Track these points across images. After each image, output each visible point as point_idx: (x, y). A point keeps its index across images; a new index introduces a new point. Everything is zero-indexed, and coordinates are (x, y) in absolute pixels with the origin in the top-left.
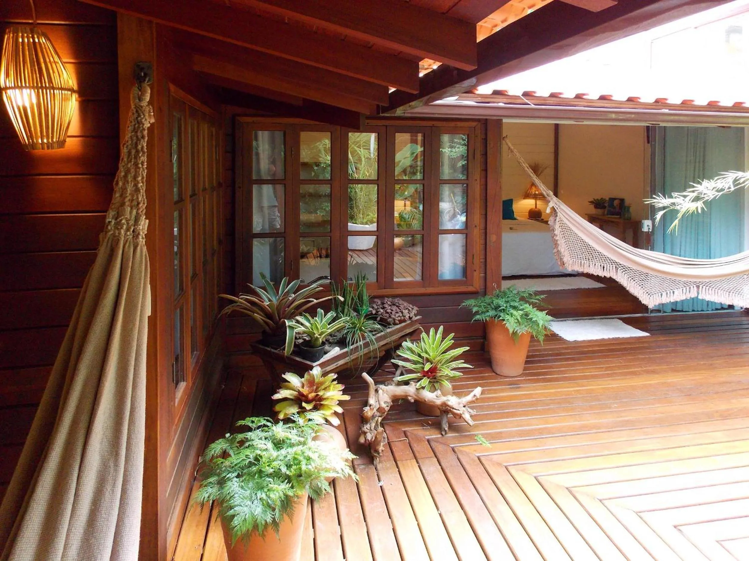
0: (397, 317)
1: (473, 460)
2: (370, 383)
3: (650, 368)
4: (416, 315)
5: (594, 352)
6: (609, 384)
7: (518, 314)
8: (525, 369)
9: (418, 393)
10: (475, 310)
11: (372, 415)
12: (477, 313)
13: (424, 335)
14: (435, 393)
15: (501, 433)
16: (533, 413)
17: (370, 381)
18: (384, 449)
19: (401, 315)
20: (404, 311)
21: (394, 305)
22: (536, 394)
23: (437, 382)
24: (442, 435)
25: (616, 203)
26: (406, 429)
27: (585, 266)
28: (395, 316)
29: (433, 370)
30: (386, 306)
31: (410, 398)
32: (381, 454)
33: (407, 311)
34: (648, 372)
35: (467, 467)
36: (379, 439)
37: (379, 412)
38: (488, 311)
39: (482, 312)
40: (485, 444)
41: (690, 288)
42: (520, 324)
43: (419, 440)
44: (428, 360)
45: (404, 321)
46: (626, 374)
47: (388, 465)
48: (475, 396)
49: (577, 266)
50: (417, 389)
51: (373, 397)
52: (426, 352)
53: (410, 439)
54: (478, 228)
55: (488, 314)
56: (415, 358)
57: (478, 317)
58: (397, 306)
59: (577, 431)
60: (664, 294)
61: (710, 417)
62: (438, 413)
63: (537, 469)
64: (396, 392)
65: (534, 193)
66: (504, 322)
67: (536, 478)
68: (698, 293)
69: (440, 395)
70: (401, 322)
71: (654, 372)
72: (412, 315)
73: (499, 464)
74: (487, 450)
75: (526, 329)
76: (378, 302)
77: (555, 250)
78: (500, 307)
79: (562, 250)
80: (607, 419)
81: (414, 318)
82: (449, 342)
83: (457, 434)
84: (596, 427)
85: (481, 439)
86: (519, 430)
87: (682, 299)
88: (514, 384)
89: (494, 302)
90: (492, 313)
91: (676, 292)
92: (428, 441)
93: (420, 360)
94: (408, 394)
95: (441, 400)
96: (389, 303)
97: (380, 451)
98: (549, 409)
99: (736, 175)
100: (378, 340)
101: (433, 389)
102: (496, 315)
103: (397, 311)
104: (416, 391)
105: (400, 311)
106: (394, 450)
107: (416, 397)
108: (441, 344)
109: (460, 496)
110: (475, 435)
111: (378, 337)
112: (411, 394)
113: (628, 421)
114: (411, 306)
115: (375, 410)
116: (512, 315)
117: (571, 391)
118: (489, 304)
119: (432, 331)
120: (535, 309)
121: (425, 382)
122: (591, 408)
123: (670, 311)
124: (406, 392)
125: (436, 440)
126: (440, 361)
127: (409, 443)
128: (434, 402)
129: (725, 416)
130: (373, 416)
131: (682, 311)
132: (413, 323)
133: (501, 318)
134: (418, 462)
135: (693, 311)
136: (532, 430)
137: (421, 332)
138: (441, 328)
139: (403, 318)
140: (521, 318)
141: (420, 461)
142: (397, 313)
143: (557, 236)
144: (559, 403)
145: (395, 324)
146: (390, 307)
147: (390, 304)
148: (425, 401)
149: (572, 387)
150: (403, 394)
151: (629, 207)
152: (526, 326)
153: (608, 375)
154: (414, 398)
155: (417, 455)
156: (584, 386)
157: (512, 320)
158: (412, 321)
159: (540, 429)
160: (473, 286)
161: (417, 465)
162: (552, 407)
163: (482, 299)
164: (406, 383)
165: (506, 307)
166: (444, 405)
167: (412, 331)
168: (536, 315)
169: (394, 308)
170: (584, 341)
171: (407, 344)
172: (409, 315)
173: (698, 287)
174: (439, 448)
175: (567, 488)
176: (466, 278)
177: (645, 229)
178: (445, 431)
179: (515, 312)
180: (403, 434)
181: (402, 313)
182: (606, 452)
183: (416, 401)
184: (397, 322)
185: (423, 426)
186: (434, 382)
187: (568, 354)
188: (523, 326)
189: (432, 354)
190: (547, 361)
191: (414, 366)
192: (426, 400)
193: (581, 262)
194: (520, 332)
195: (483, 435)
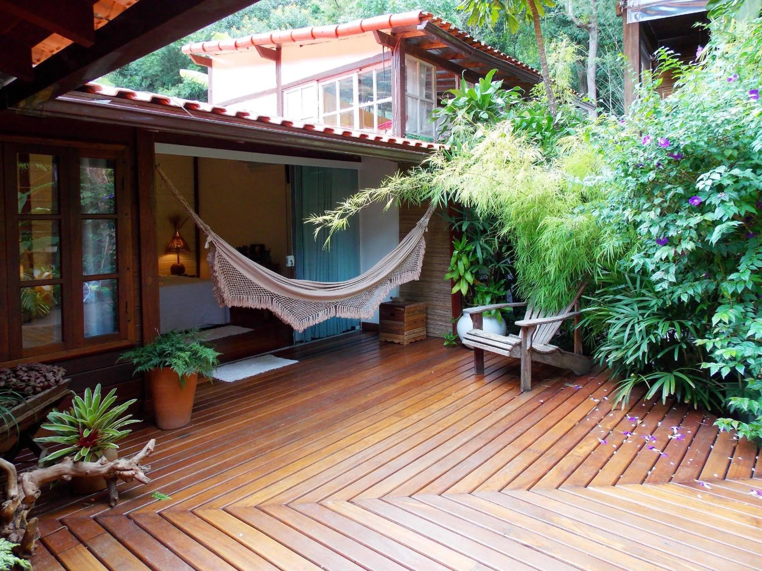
0: (38, 383)
1: (154, 518)
2: (9, 469)
3: (304, 387)
4: (64, 377)
5: (255, 386)
6: (273, 409)
7: (186, 355)
8: (192, 417)
9: (77, 467)
10: (135, 361)
11: (15, 509)
12: (139, 364)
13: (77, 398)
14: (99, 461)
15: (179, 482)
16: (209, 454)
17: (10, 467)
18: (36, 546)
19: (44, 380)
20: (47, 374)
21: (33, 370)
22: (208, 436)
23: (99, 449)
24: (111, 507)
25: (257, 249)
26: (62, 517)
27: (244, 300)
28: (35, 382)
29: (94, 436)
30: (20, 373)
31: (65, 477)
32: (34, 554)
33: (51, 374)
34: (303, 391)
35: (149, 527)
36: (31, 534)
37: (25, 503)
38: (151, 360)
39: (144, 363)
40: (164, 499)
41: (330, 309)
42: (188, 366)
43: (82, 522)
44: (84, 426)
45: (49, 386)
46: (285, 397)
47: (46, 563)
48: (148, 449)
49: (236, 302)
50: (74, 462)
51: (14, 487)
52: (82, 417)
53: (70, 525)
54: (131, 270)
55: (151, 362)
56: (67, 428)
57: (140, 368)
58: (37, 371)
59: (254, 456)
60: (311, 317)
61: (354, 412)
62: (103, 484)
63: (223, 502)
64: (46, 475)
65: (176, 246)
66: (172, 367)
67: (224, 509)
68: (336, 313)
69: (105, 461)
70: (44, 388)
71: (308, 390)
72: (59, 377)
73: (184, 511)
74: (168, 502)
75: (195, 369)
76: (6, 372)
77: (215, 288)
78: (165, 351)
79: (222, 286)
80: (278, 438)
81: (63, 382)
82: (111, 398)
83: (129, 501)
84: (270, 447)
85: (158, 495)
86: (199, 474)
87: (325, 320)
88: (183, 434)
89: (157, 349)
90: (155, 361)
91: (320, 314)
92: (95, 519)
93: (74, 429)
94: (63, 472)
95: (107, 467)
96: (24, 369)
97: (33, 550)
98: (224, 446)
99: (370, 191)
100: (16, 414)
101: (95, 458)
102: (161, 362)
103: (37, 376)
104: (74, 466)
105: (42, 376)
106: (50, 544)
107: (73, 473)
108: (100, 404)
109: (147, 558)
110: (152, 494)
111: (15, 411)
112: (67, 471)
113: (295, 434)
114: (56, 367)
115: (19, 502)
116: (179, 358)
117: (241, 424)
118: (151, 353)
119: (87, 392)
120: (202, 347)
121: (84, 452)
122: (262, 433)
123: (310, 339)
124: (59, 471)
125: (104, 515)
126: (100, 426)
127: (70, 531)
128: (98, 472)
129: (365, 408)
130: (17, 510)
131: (319, 338)
132: (60, 388)
133: (167, 364)
134: (85, 546)
135: (328, 336)
136: (211, 469)
137: (72, 397)
138: (99, 386)
139: (46, 383)
140: (189, 358)
141: (88, 544)
142: (38, 378)
143: (216, 272)
144: (231, 438)
145: (35, 393)
146: (26, 374)
147: (26, 370)
148: (87, 473)
149: (242, 421)
150: (55, 474)
151: (269, 252)
152: (194, 367)
153: (271, 402)
154: (72, 475)
155: (83, 538)
156: (252, 417)
157: (180, 362)
158: (59, 386)
159: (219, 466)
160: (127, 339)
161: (85, 549)
162: (226, 443)
163: (142, 349)
164: (60, 459)
165: (172, 351)
166: (112, 471)
167: (61, 399)
168: (205, 352)
169: (33, 374)
170: (244, 380)
171: (53, 414)
172: (54, 378)
173: (336, 307)
174: (110, 522)
175: (255, 507)
176: (119, 331)
177: (289, 265)
178: (115, 500)
179: (182, 354)
180: (60, 524)
181: (45, 377)
182: (283, 465)
183: (74, 478)
184: (39, 389)
185: (85, 506)
186: (95, 451)
187: (232, 393)
188: (192, 367)
189: (89, 419)
190: (213, 405)
191: (66, 438)
192: (88, 471)
193: (240, 297)
194: (188, 374)
195: (160, 491)
